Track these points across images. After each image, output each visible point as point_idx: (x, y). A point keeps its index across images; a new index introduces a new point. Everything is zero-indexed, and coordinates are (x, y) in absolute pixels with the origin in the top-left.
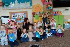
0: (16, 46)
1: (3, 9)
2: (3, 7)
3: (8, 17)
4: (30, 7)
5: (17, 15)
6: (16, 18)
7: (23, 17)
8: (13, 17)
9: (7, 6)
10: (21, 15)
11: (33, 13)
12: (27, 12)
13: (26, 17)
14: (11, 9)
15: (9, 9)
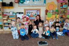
0: (26, 40)
1: (19, 6)
2: (19, 4)
3: (22, 13)
4: (43, 5)
5: (31, 12)
6: (29, 14)
7: (35, 14)
8: (27, 14)
10: (34, 12)
12: (40, 9)
13: (38, 14)
15: (24, 6)
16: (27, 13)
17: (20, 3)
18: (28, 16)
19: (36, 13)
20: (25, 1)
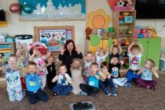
1: (20, 20)
2: (21, 14)
3: (30, 37)
4: (80, 16)
5: (51, 34)
6: (48, 40)
7: (63, 39)
8: (41, 38)
9: (30, 12)
10: (59, 35)
11: (86, 31)
12: (73, 27)
13: (70, 38)
14: (37, 21)
15: (34, 19)
16: (43, 37)
17: (23, 12)
18: (44, 44)
19: (64, 36)
20: (36, 9)
